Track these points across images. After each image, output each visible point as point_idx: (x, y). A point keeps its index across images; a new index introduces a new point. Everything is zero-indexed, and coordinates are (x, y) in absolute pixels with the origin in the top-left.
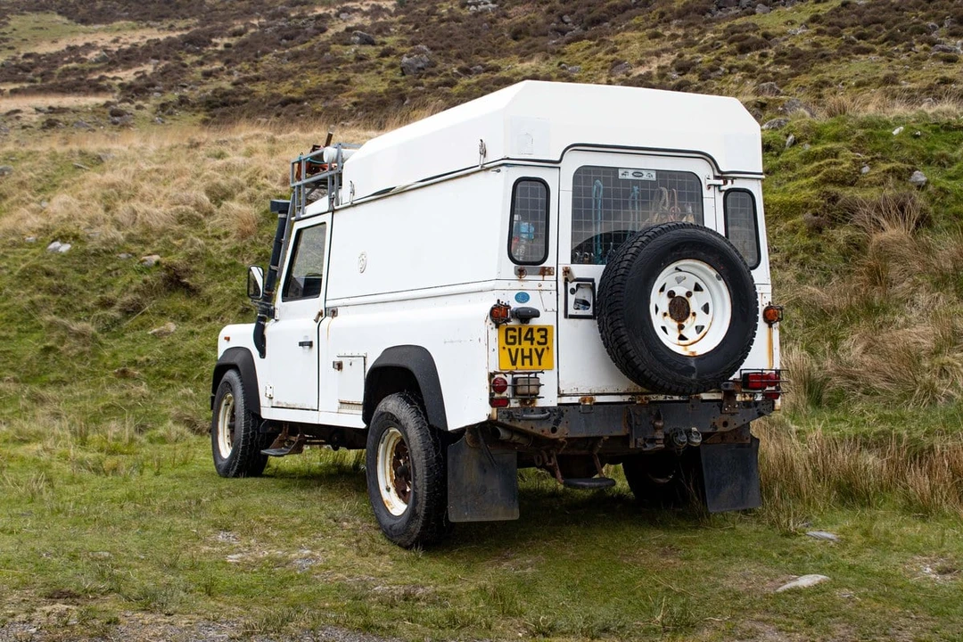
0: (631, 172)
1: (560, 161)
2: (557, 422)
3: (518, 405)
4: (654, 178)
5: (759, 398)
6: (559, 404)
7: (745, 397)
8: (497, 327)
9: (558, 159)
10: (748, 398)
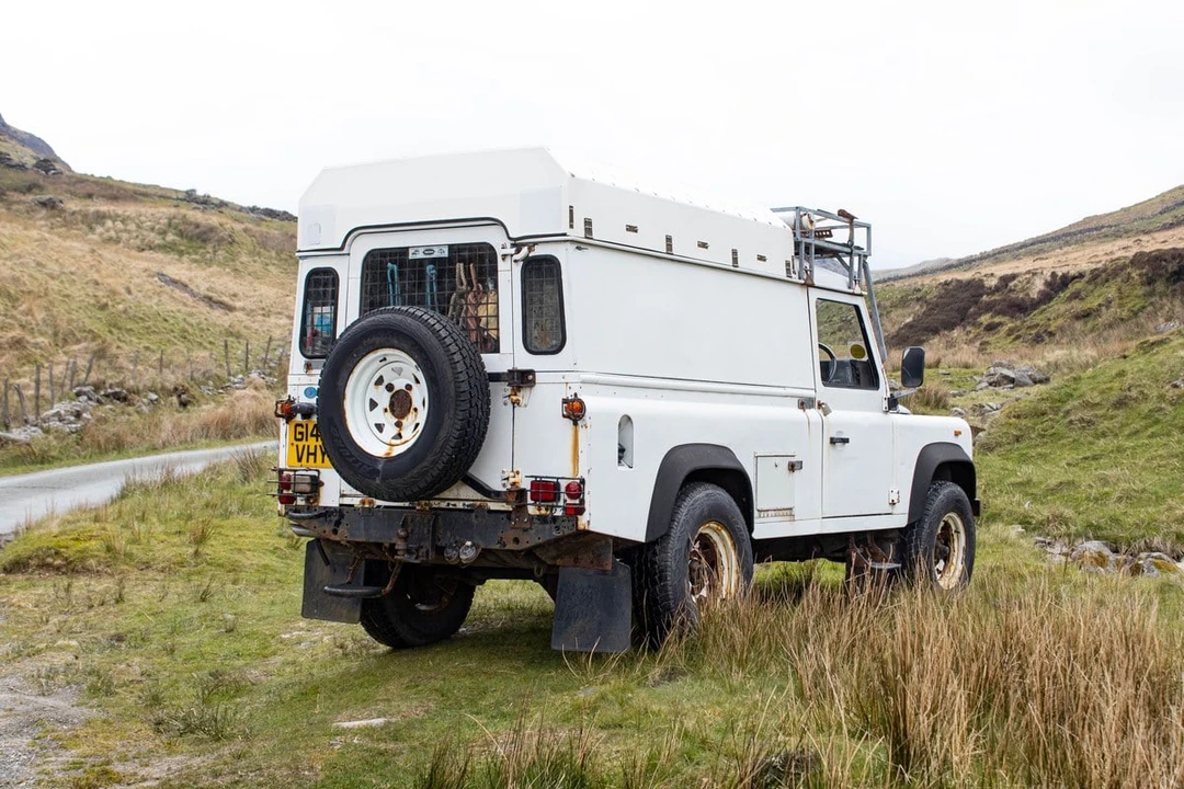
0: (422, 250)
1: (342, 248)
2: (338, 523)
3: (303, 503)
4: (446, 255)
5: (559, 513)
6: (341, 505)
7: (539, 510)
8: (287, 423)
9: (339, 246)
10: (543, 512)
